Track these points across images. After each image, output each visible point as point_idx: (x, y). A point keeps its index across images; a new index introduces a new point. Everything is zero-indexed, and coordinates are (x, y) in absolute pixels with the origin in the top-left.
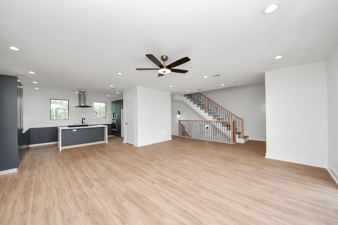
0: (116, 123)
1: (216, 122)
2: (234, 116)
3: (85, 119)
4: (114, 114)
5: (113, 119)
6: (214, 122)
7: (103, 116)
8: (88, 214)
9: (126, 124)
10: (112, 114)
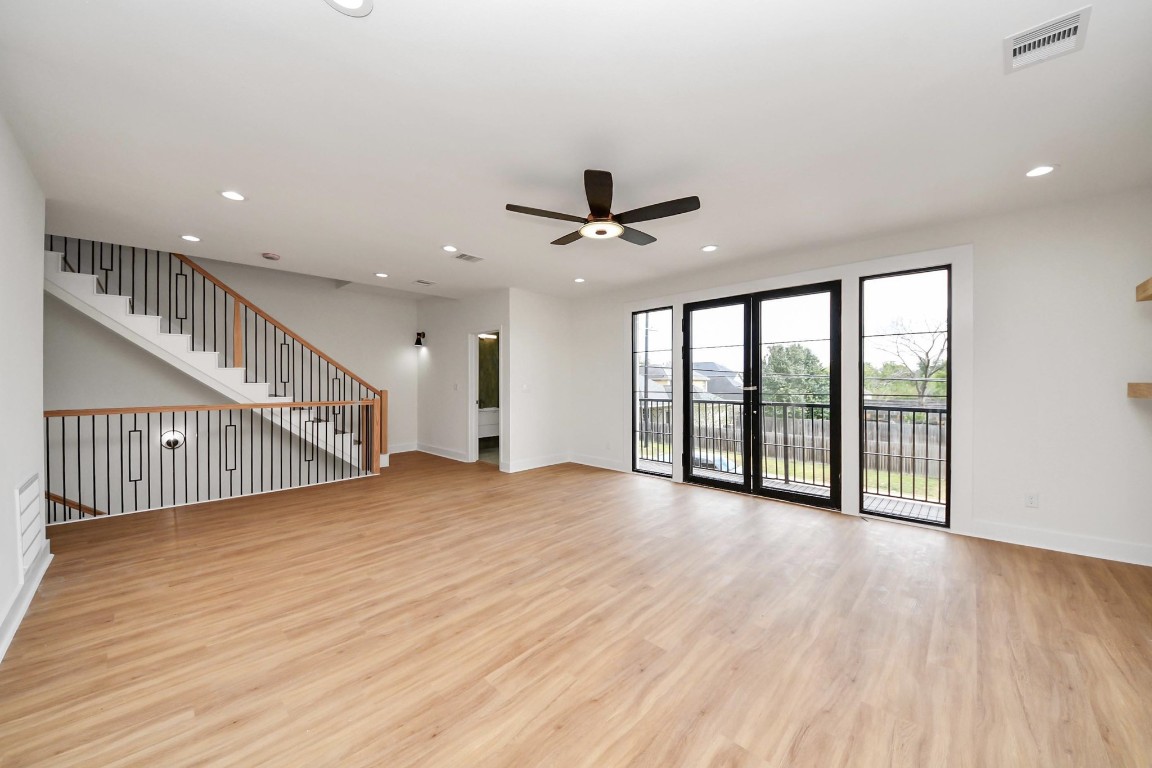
1: (286, 410)
2: (361, 383)
6: (277, 410)
8: (853, 681)
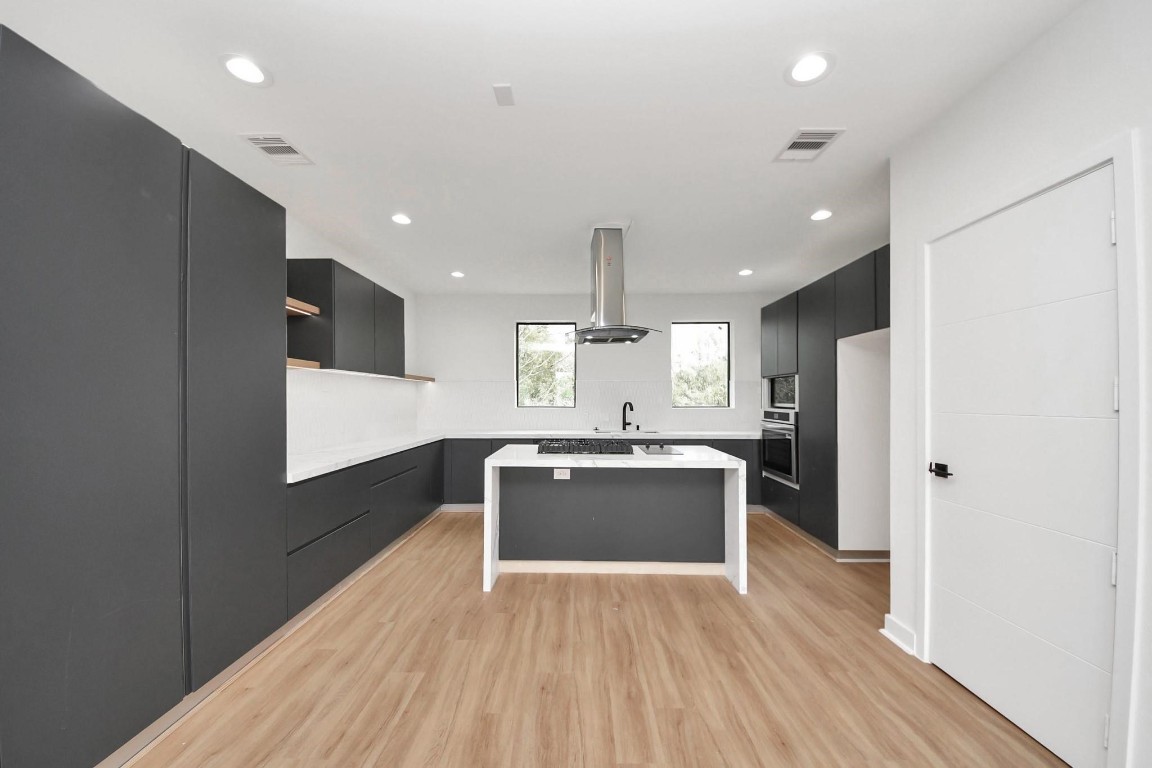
0: (792, 438)
3: (632, 409)
4: (772, 382)
5: (768, 415)
7: (711, 395)
9: (941, 471)
10: (766, 383)
